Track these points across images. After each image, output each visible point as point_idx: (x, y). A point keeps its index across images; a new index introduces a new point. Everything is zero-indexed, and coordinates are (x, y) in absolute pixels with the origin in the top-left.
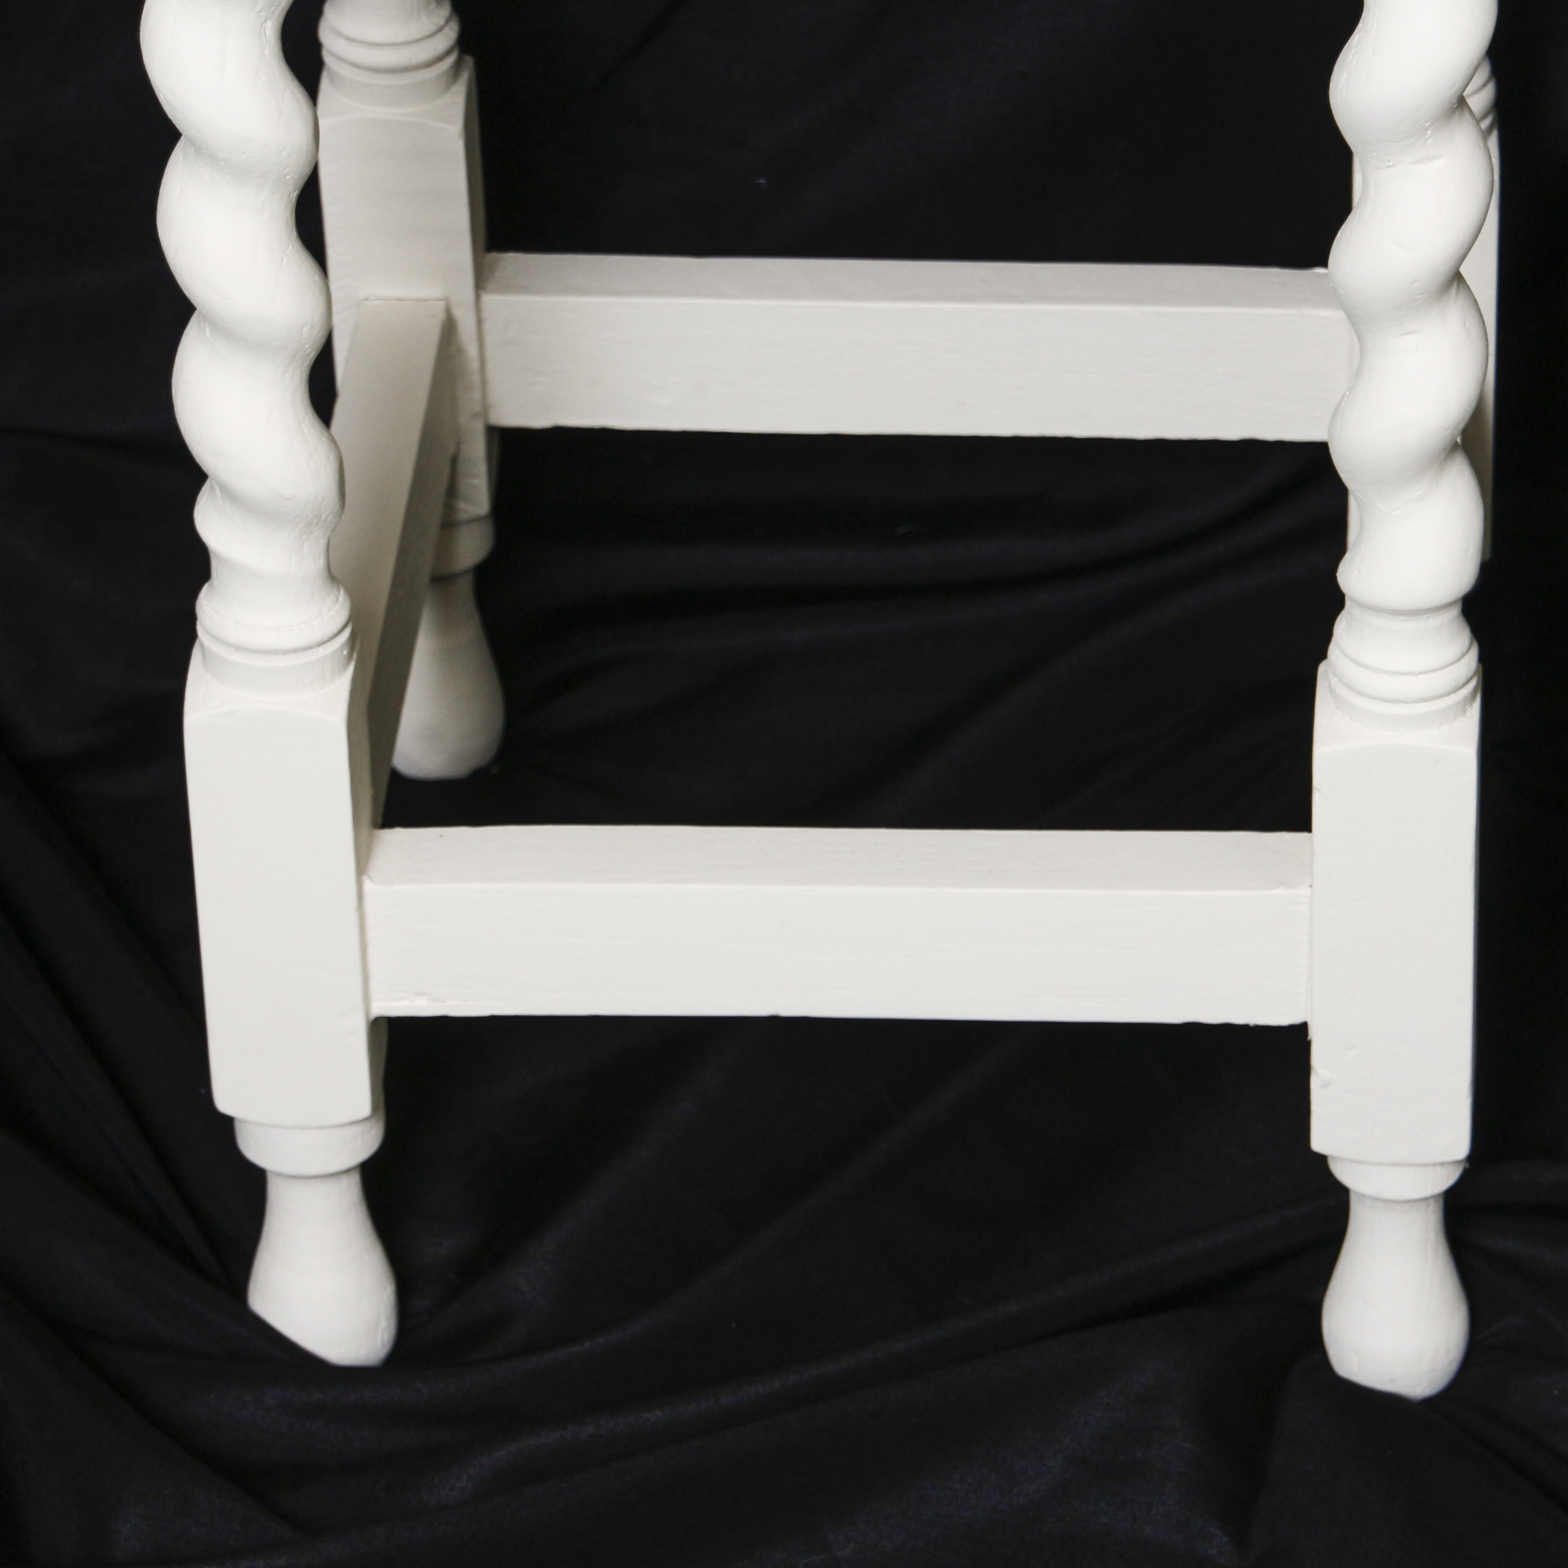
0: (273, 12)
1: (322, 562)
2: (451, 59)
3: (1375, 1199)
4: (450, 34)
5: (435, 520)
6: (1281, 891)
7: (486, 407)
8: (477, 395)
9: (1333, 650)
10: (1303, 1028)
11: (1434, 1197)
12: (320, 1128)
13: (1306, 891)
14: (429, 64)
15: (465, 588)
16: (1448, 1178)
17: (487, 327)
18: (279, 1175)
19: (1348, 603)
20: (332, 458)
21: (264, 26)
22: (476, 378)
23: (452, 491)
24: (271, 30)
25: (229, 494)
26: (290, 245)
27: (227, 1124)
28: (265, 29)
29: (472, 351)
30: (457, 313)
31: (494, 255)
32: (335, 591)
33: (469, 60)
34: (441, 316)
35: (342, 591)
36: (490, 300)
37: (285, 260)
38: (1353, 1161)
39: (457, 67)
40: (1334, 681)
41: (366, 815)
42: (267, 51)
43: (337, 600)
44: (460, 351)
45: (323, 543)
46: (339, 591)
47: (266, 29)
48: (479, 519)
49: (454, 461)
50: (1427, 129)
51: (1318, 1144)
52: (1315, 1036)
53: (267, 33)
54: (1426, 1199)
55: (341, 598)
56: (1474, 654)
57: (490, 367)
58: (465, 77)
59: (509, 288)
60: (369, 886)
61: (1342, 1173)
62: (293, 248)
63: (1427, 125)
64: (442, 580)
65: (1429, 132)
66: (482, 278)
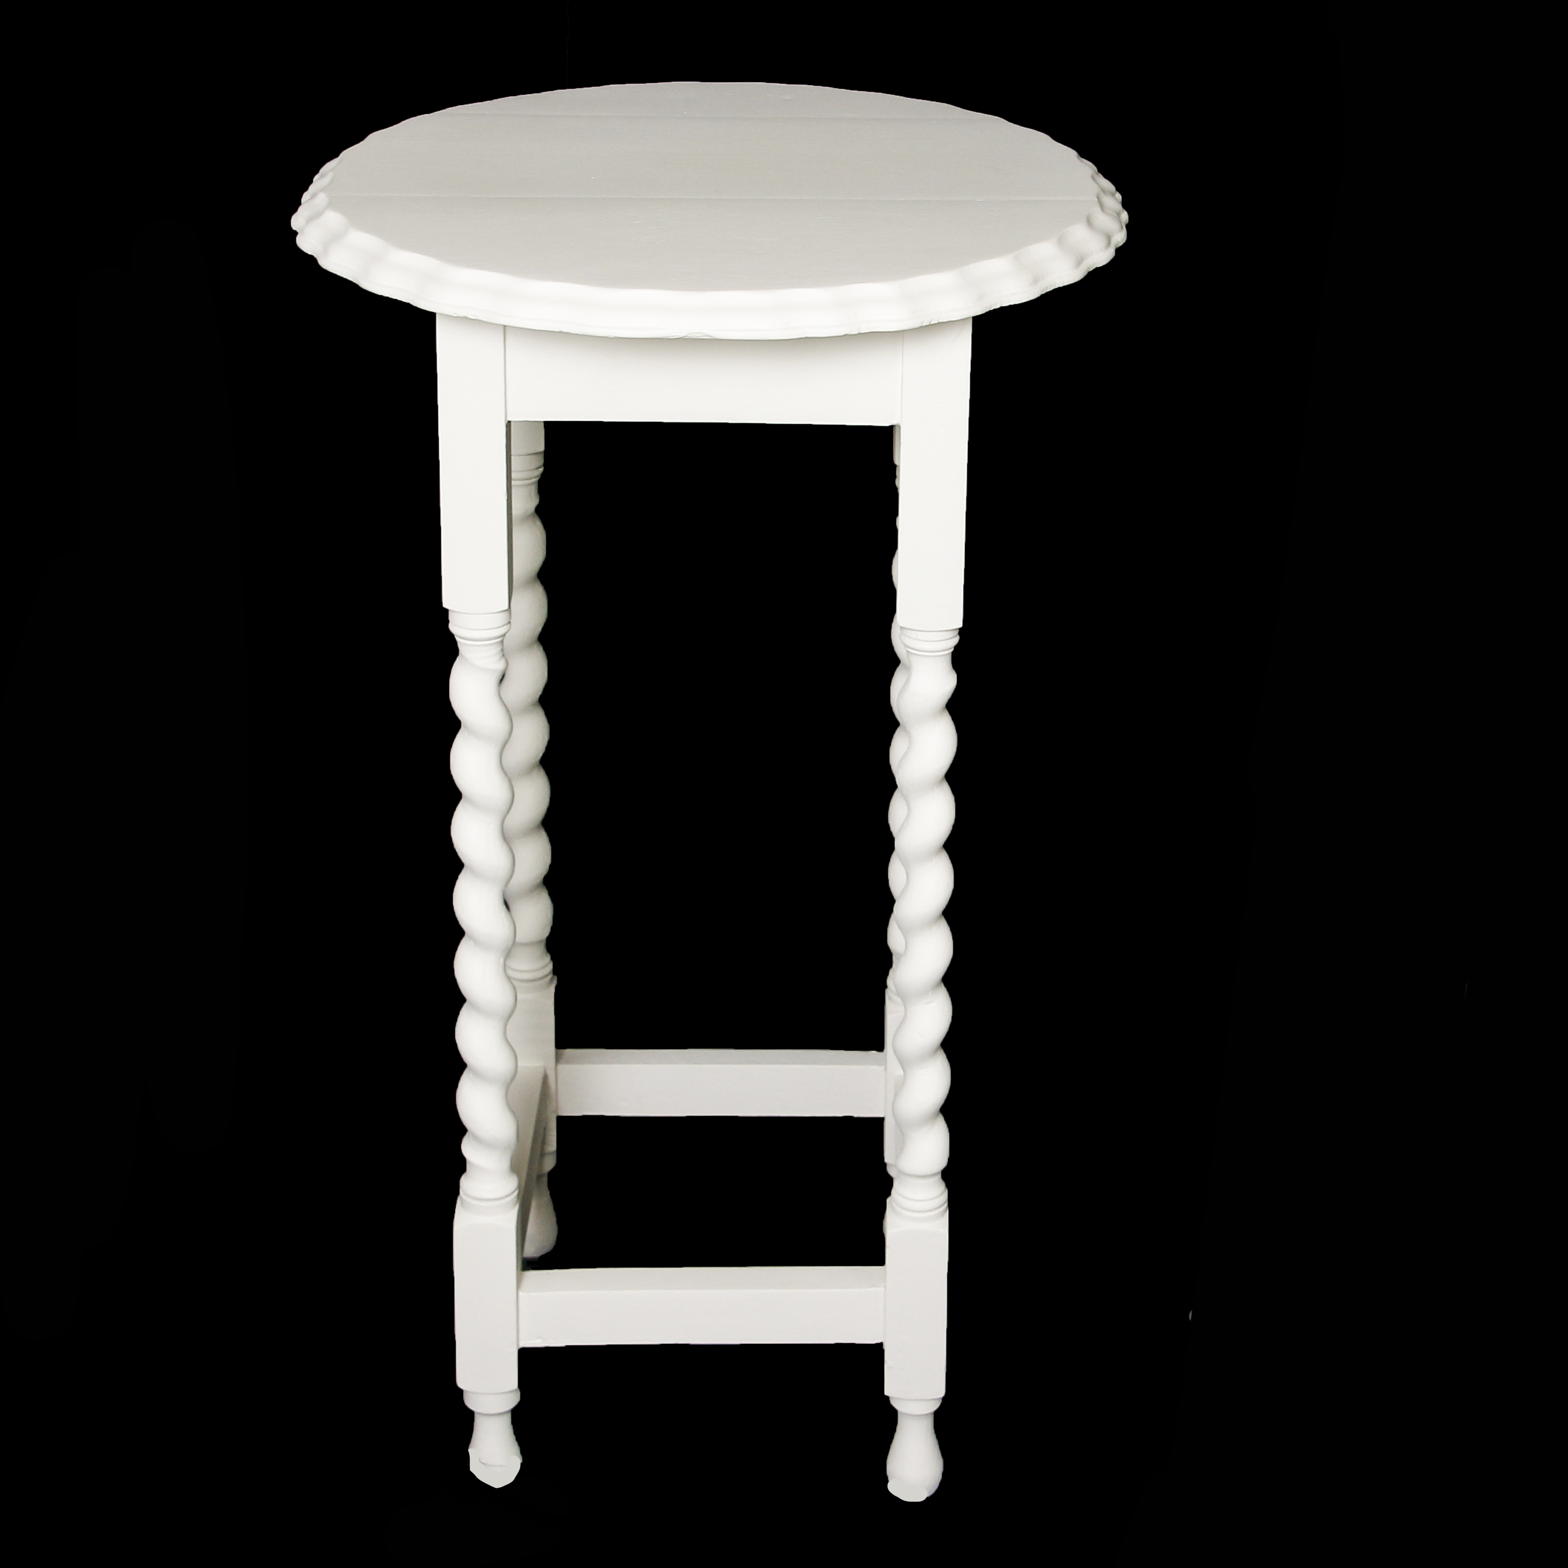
2: (550, 976)
3: (907, 1414)
4: (550, 967)
5: (539, 1152)
6: (872, 1289)
7: (557, 1108)
8: (554, 1103)
9: (893, 1192)
10: (881, 1344)
11: (931, 1413)
12: (498, 1394)
13: (882, 1289)
15: (545, 1179)
16: (936, 1406)
17: (560, 1077)
18: (479, 1413)
22: (554, 1096)
23: (545, 1140)
25: (477, 1139)
27: (461, 1392)
29: (553, 1087)
30: (548, 1073)
31: (561, 1049)
33: (556, 977)
34: (544, 1073)
36: (560, 1066)
38: (899, 1399)
39: (552, 980)
40: (894, 1204)
41: (520, 1267)
44: (549, 1087)
48: (552, 1153)
49: (545, 1129)
50: (929, 991)
51: (886, 1393)
52: (886, 1348)
54: (926, 1415)
56: (947, 1191)
57: (558, 1093)
58: (555, 982)
59: (568, 1062)
60: (520, 1293)
61: (894, 1403)
63: (929, 990)
64: (539, 1177)
65: (930, 992)
66: (558, 1059)
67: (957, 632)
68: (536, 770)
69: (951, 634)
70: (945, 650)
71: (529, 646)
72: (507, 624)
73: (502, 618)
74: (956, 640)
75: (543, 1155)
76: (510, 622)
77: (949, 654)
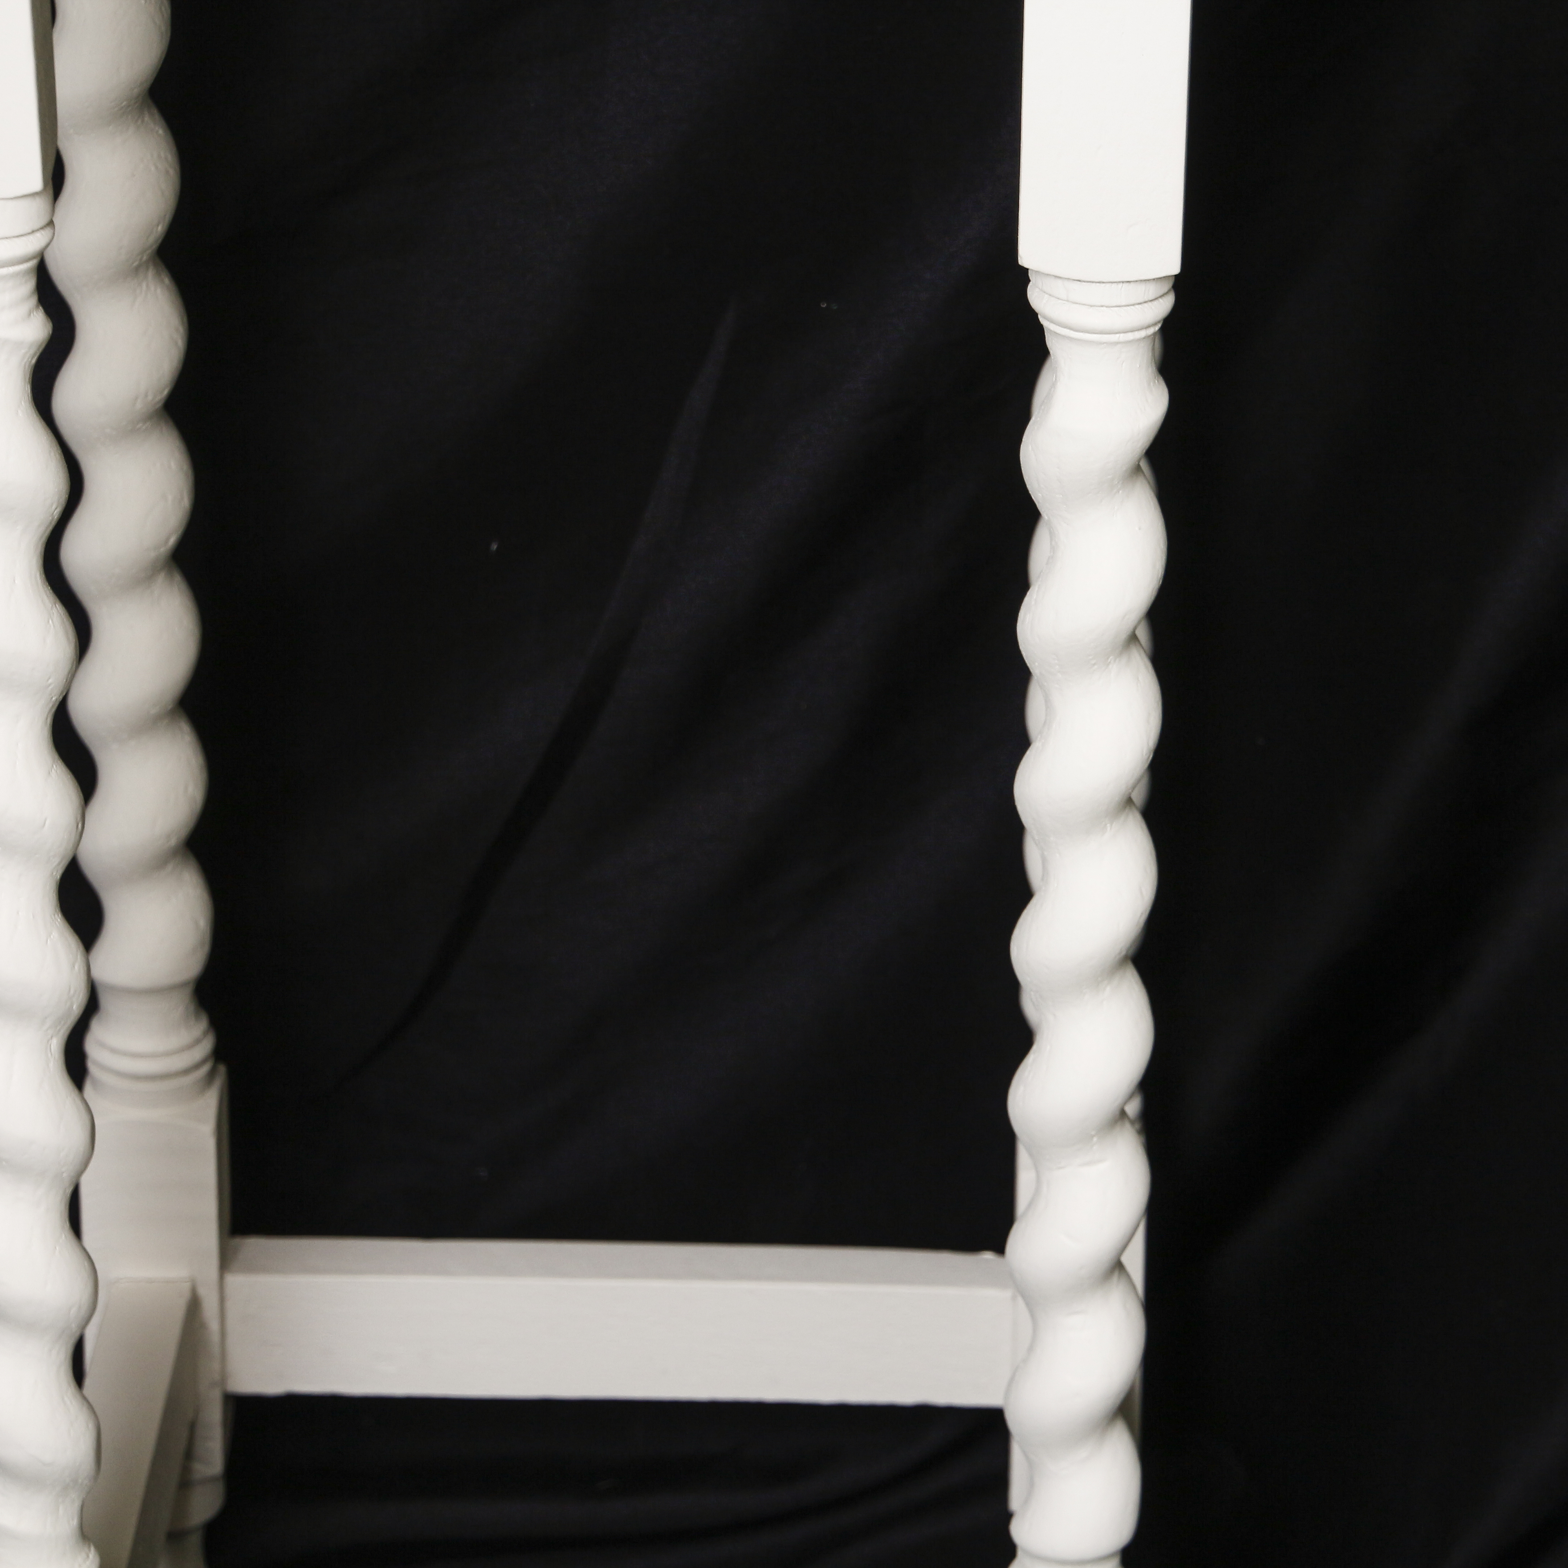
0: (59, 1030)
1: (75, 1522)
2: (206, 1068)
4: (206, 1046)
5: (174, 1480)
7: (224, 1378)
8: (216, 1366)
14: (186, 1071)
15: (194, 1544)
17: (229, 1304)
19: (1020, 1553)
20: (91, 1425)
21: (49, 1044)
22: (216, 1349)
23: (189, 1455)
24: (56, 1045)
26: (63, 1235)
28: (50, 1046)
29: (214, 1325)
30: (202, 1292)
31: (238, 1241)
32: (86, 1549)
33: (222, 1069)
34: (186, 1295)
35: (92, 1548)
36: (234, 1280)
37: (57, 1248)
39: (211, 1076)
42: (51, 1065)
43: (88, 1556)
44: (203, 1326)
45: (77, 1505)
46: (90, 1550)
47: (52, 1045)
48: (212, 1479)
49: (192, 1427)
50: (1093, 1136)
53: (52, 1048)
55: (91, 1556)
57: (231, 1341)
58: (219, 1082)
59: (251, 1269)
62: (65, 1236)
63: (1093, 1133)
64: (176, 1537)
65: (1095, 1139)
66: (226, 1261)
67: (1168, 285)
68: (161, 578)
69: (1153, 290)
70: (1132, 331)
71: (135, 271)
72: (42, 228)
73: (37, 209)
74: (1165, 305)
75: (185, 1484)
76: (51, 223)
77: (1149, 336)
